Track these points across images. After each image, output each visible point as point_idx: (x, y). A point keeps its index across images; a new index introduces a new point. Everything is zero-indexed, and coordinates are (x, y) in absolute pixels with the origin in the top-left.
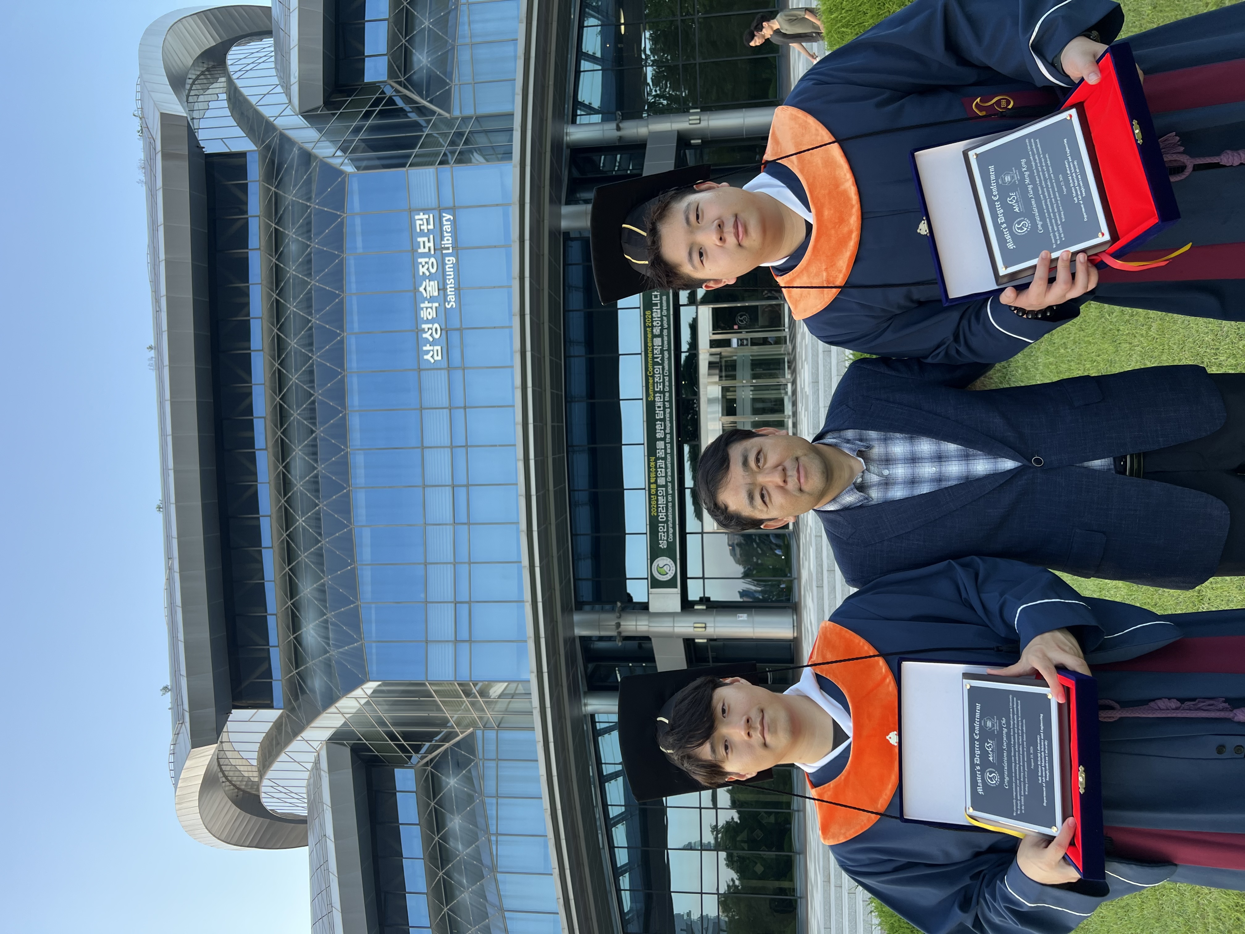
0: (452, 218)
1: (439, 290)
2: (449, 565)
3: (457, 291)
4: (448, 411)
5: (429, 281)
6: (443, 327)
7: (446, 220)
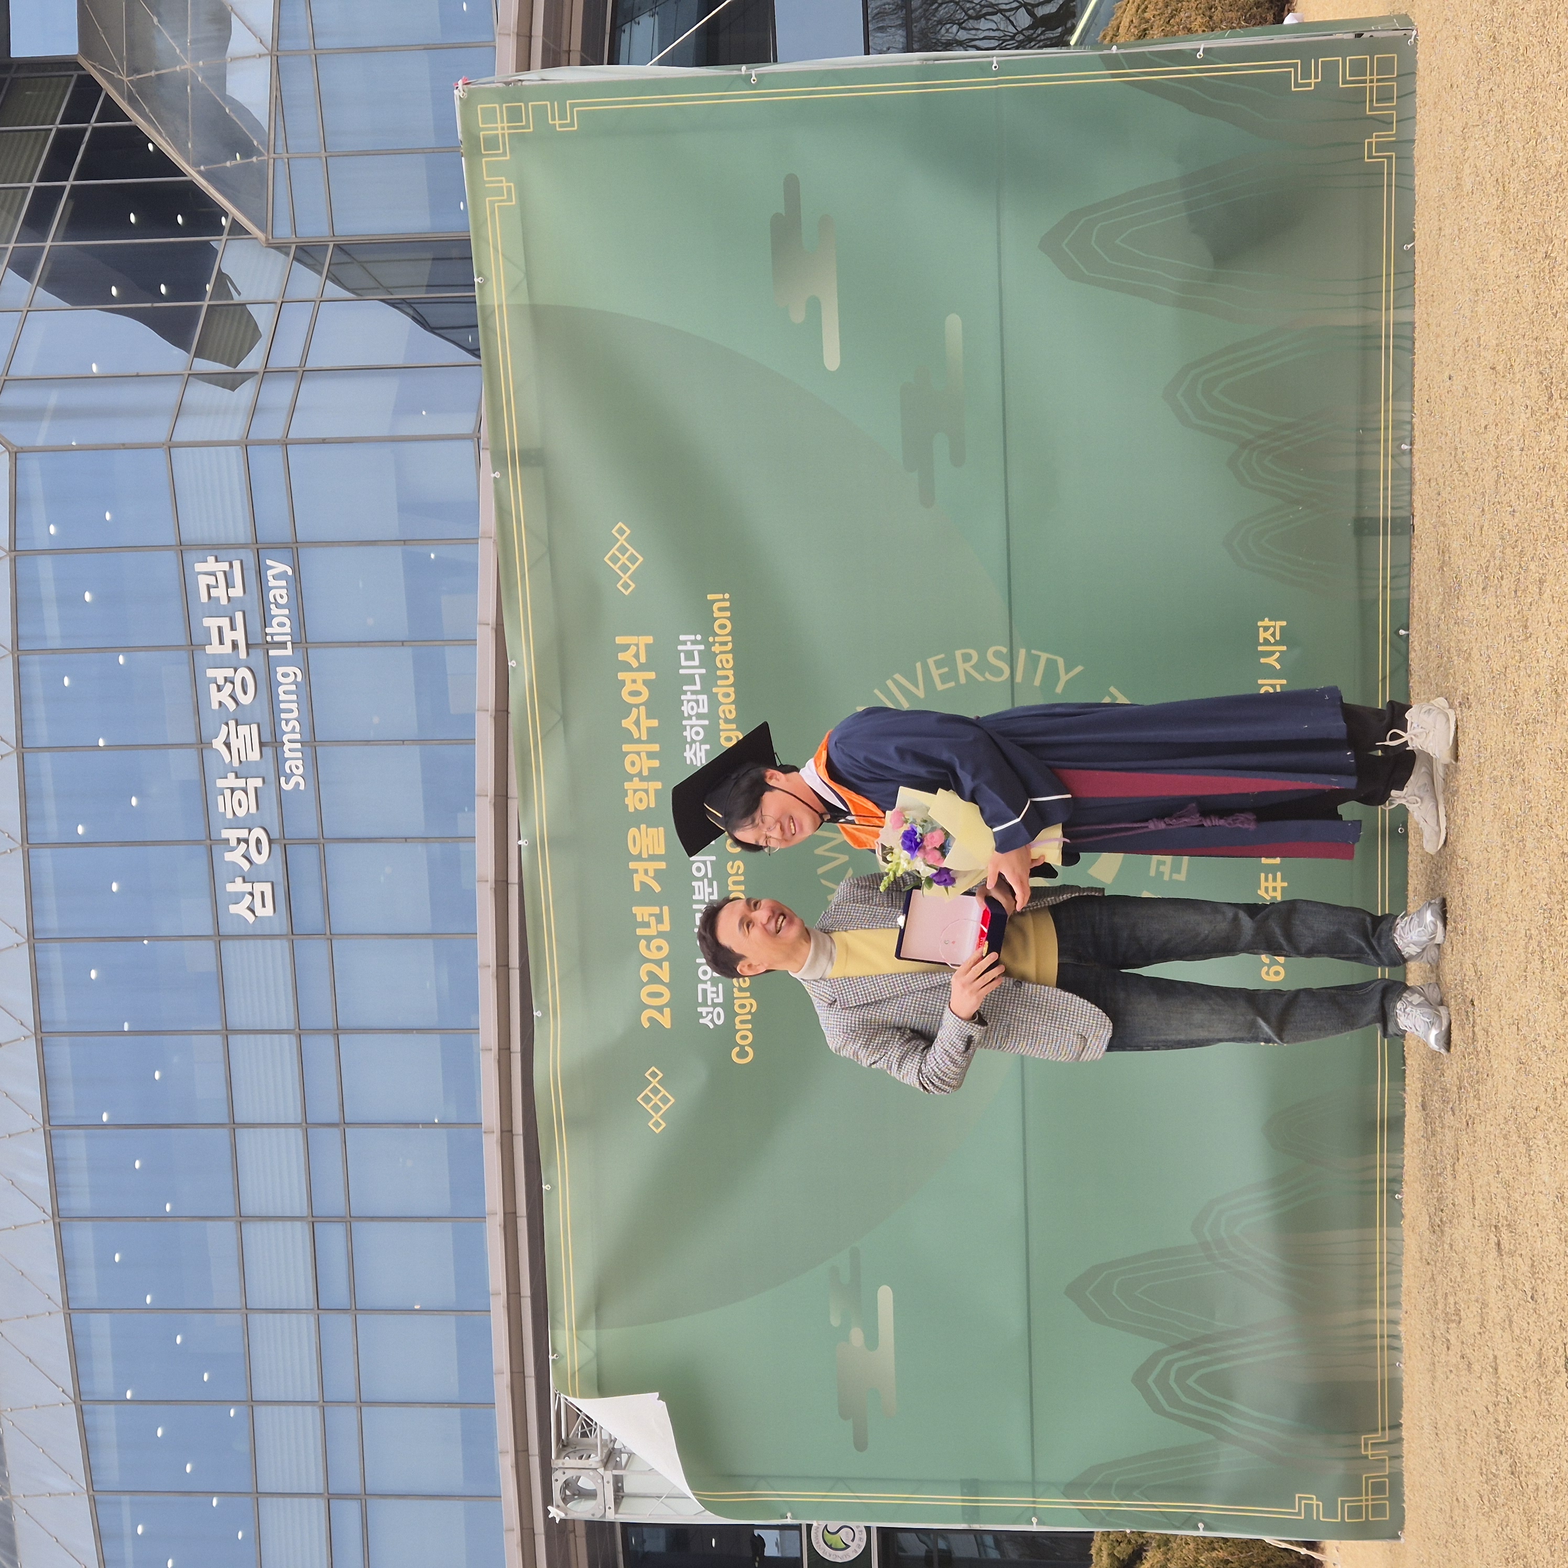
0: (290, 572)
1: (262, 744)
2: (309, 1409)
3: (308, 750)
4: (293, 1039)
5: (237, 725)
6: (275, 835)
7: (275, 577)
